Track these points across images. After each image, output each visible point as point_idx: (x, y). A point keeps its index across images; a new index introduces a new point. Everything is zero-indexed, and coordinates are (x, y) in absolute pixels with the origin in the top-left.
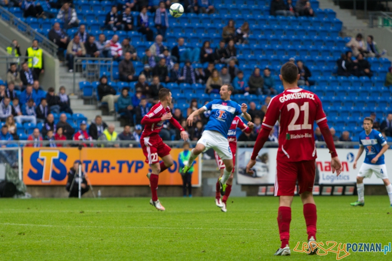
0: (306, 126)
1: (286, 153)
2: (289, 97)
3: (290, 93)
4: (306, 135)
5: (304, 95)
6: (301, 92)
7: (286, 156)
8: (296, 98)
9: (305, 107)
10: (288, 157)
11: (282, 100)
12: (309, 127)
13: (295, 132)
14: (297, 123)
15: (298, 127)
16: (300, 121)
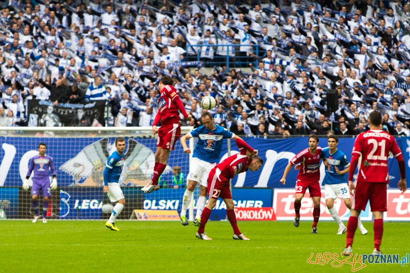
0: (383, 157)
1: (363, 175)
2: (370, 135)
3: (372, 132)
4: (382, 164)
5: (383, 135)
6: (381, 132)
7: (363, 177)
8: (376, 136)
9: (383, 144)
10: (365, 178)
11: (365, 135)
12: (385, 158)
13: (372, 161)
14: (375, 154)
15: (376, 158)
16: (378, 153)
